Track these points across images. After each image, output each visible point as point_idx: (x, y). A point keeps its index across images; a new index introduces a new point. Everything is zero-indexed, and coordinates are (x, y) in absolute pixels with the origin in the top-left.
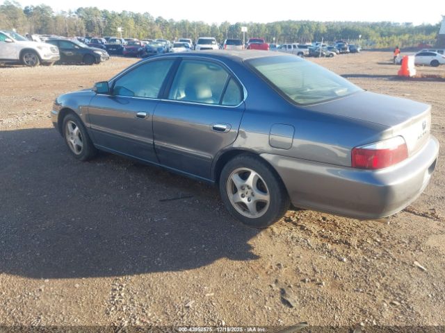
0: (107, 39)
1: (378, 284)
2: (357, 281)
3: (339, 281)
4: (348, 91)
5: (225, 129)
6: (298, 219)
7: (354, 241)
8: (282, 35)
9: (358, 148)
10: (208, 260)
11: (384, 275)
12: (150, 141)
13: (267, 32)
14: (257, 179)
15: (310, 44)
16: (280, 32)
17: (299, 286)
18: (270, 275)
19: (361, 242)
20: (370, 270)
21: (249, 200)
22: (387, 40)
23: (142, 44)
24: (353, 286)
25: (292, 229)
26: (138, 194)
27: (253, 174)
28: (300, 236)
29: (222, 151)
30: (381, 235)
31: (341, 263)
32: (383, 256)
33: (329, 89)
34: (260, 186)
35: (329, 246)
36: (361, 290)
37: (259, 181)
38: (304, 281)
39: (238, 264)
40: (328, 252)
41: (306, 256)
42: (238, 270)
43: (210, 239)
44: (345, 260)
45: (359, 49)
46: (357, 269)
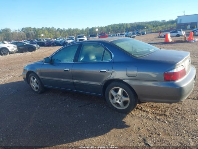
0: (37, 40)
1: (184, 131)
2: (174, 131)
3: (167, 132)
4: (154, 50)
5: (106, 71)
6: (141, 107)
7: (168, 114)
8: (112, 31)
9: (166, 72)
10: (108, 131)
11: (185, 127)
12: (71, 81)
13: (105, 30)
14: (122, 91)
15: (125, 33)
16: (111, 29)
17: (151, 136)
18: (136, 133)
19: (171, 114)
20: (179, 125)
21: (120, 101)
22: (156, 28)
23: (53, 40)
24: (173, 133)
25: (140, 112)
26: (68, 105)
27: (121, 89)
28: (145, 114)
29: (105, 81)
30: (179, 110)
31: (165, 124)
32: (182, 119)
33: (147, 50)
34: (124, 94)
35: (158, 117)
36: (178, 135)
37: (124, 92)
38: (152, 134)
39: (121, 130)
40: (158, 120)
41: (149, 123)
42: (122, 133)
43: (105, 121)
44: (167, 122)
45: (145, 33)
46: (173, 126)
